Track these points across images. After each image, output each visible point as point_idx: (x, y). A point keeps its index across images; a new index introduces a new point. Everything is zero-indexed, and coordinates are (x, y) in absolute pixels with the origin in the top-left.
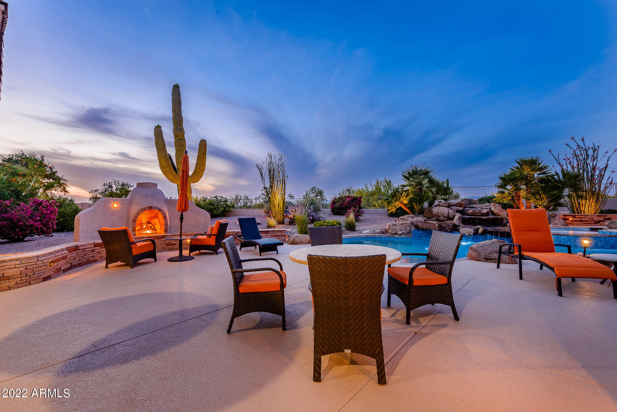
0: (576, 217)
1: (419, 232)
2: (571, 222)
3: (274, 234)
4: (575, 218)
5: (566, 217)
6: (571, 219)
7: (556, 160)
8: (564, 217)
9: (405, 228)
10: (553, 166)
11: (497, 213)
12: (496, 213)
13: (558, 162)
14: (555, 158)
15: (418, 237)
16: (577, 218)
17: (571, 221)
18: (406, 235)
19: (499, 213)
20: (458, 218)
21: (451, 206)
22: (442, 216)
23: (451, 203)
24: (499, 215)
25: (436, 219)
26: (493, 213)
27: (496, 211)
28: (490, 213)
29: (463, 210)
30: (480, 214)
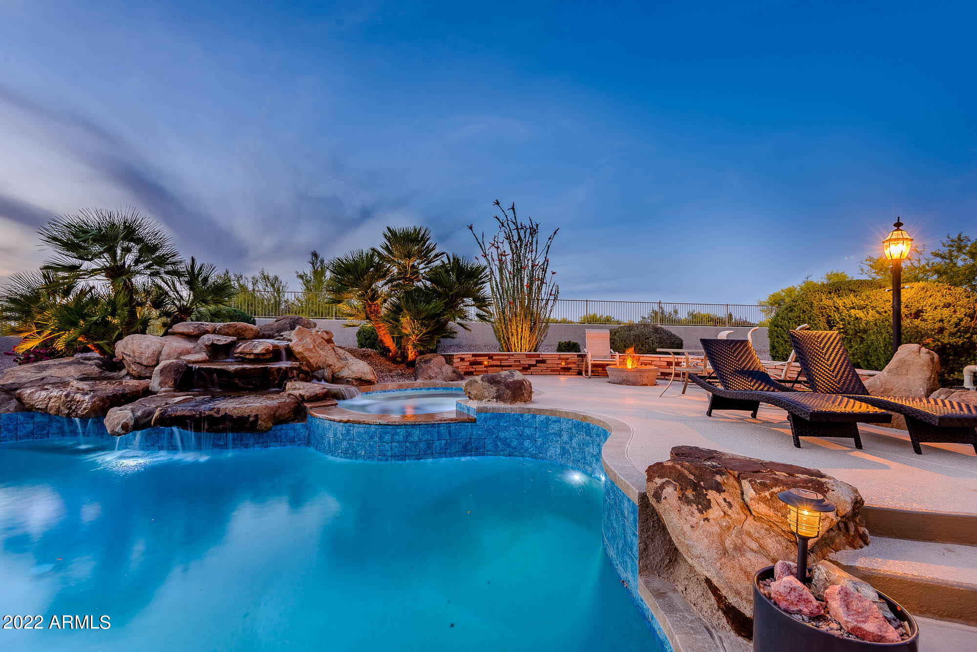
1: (31, 417)
5: (477, 358)
6: (485, 363)
8: (474, 358)
10: (476, 258)
11: (302, 353)
12: (299, 353)
13: (482, 250)
14: (479, 243)
17: (486, 367)
19: (306, 354)
20: (162, 371)
21: (207, 332)
22: (135, 363)
23: (208, 325)
24: (304, 358)
25: (128, 374)
26: (290, 354)
27: (298, 349)
28: (284, 352)
29: (233, 345)
30: (252, 357)
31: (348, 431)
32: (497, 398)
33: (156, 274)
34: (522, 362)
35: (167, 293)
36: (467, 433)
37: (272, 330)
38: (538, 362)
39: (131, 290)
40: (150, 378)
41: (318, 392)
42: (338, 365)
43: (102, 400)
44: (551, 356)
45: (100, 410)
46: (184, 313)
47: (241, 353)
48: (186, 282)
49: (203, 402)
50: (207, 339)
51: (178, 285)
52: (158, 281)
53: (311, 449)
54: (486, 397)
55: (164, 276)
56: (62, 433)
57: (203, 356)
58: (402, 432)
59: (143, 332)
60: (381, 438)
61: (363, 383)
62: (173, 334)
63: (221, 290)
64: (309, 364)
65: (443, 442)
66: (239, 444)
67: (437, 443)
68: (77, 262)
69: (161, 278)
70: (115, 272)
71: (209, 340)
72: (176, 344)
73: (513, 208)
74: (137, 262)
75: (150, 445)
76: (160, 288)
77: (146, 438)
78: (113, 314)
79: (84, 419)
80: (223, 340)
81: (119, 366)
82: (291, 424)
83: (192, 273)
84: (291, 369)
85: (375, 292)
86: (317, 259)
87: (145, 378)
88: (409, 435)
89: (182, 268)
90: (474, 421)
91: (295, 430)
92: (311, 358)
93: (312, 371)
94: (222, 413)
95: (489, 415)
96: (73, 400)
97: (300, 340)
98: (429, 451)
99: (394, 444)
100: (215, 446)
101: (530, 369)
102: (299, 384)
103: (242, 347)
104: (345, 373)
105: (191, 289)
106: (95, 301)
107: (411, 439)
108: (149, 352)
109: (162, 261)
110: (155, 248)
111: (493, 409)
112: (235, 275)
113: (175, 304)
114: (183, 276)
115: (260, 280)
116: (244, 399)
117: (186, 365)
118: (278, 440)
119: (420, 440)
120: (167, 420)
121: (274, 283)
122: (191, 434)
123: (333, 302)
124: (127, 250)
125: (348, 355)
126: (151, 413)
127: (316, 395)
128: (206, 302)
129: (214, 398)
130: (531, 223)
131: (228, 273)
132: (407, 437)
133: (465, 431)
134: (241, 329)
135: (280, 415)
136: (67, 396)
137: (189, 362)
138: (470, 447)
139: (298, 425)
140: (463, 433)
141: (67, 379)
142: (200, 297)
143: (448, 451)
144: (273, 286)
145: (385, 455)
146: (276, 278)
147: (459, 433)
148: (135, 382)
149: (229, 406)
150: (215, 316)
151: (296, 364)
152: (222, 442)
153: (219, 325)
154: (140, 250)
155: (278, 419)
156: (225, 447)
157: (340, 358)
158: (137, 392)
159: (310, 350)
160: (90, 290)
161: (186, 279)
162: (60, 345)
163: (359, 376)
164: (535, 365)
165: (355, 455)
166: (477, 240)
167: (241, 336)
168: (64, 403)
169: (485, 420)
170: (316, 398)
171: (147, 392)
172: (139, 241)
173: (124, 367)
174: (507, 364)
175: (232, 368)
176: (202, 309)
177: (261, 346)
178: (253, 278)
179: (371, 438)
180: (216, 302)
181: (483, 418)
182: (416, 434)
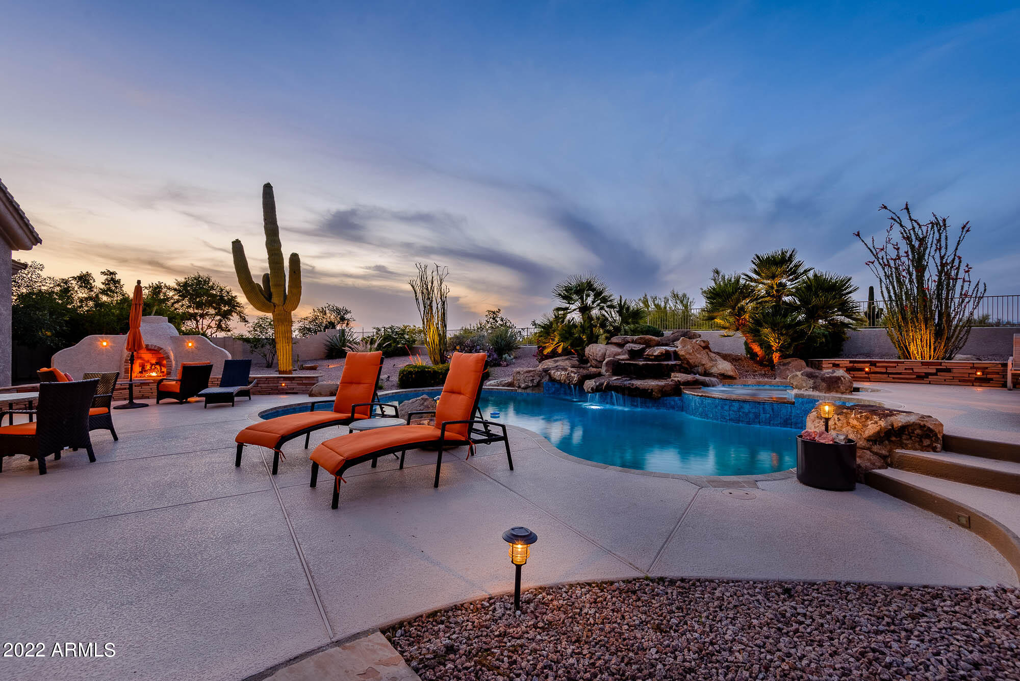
0: (877, 364)
1: (554, 385)
2: (867, 375)
3: (301, 382)
4: (876, 366)
5: (855, 365)
6: (867, 369)
7: (871, 251)
8: (852, 365)
9: (531, 378)
11: (684, 356)
12: (682, 356)
14: (869, 249)
15: (554, 393)
16: (879, 367)
17: (867, 373)
18: (533, 390)
19: (687, 356)
20: (607, 363)
21: (628, 342)
22: (594, 359)
23: (629, 338)
24: (685, 359)
25: (591, 366)
26: (676, 355)
27: (682, 353)
28: (672, 354)
29: (643, 350)
30: (653, 357)
31: (702, 401)
32: (813, 388)
33: (602, 308)
34: (915, 371)
35: (608, 319)
36: (787, 411)
37: (669, 340)
38: (938, 370)
39: (590, 318)
40: (601, 368)
41: (689, 380)
42: (709, 364)
43: (582, 376)
44: (958, 365)
45: (581, 382)
46: (617, 330)
47: (647, 355)
48: (617, 312)
49: (626, 380)
50: (629, 346)
51: (613, 313)
52: (604, 312)
53: (684, 413)
54: (804, 387)
55: (606, 309)
56: (565, 394)
57: (626, 356)
58: (736, 405)
59: (596, 342)
60: (722, 408)
61: (725, 378)
62: (611, 343)
63: (636, 315)
64: (688, 363)
65: (768, 415)
66: (643, 404)
67: (763, 416)
68: (568, 305)
69: (605, 311)
70: (584, 309)
71: (630, 347)
72: (614, 349)
73: (907, 208)
74: (593, 302)
75: (602, 401)
76: (604, 316)
77: (601, 397)
78: (583, 332)
79: (575, 385)
80: (637, 347)
81: (587, 361)
82: (672, 398)
83: (620, 305)
84: (675, 365)
85: (742, 309)
86: (719, 276)
87: (598, 368)
88: (742, 407)
89: (615, 303)
90: (793, 403)
91: (674, 401)
92: (691, 359)
93: (691, 368)
94: (634, 386)
95: (805, 400)
96: (571, 376)
97: (683, 347)
98: (756, 419)
99: (731, 412)
100: (632, 405)
101: (928, 378)
102: (678, 375)
103: (648, 351)
104: (714, 370)
105: (620, 315)
106: (575, 326)
107: (742, 410)
108: (600, 354)
109: (604, 300)
110: (601, 293)
111: (809, 395)
112: (652, 297)
113: (612, 325)
114: (615, 308)
115: (670, 298)
116: (647, 381)
117: (618, 361)
118: (664, 405)
119: (749, 412)
120: (610, 388)
121: (683, 299)
122: (620, 396)
123: (709, 319)
124: (588, 296)
125: (718, 357)
126: (603, 384)
127: (688, 381)
128: (628, 323)
129: (631, 379)
130: (936, 218)
131: (646, 296)
132: (740, 408)
133: (785, 411)
134: (647, 340)
135: (665, 390)
136: (568, 374)
137: (619, 360)
138: (789, 421)
139: (677, 398)
140: (784, 411)
141: (566, 367)
142: (625, 321)
143: (772, 422)
144: (682, 302)
145: (725, 419)
146: (684, 296)
147: (780, 411)
148: (594, 370)
149: (638, 383)
150: (634, 332)
151: (679, 362)
152: (636, 404)
153: (636, 337)
154: (594, 295)
155: (665, 393)
156: (636, 406)
157: (711, 360)
158: (596, 374)
159: (690, 354)
160: (573, 319)
161: (617, 309)
162: (560, 350)
163: (722, 372)
164: (935, 374)
165: (707, 416)
166: (866, 245)
167: (649, 344)
168: (567, 377)
169: (803, 403)
170: (688, 384)
171: (599, 375)
172: (593, 290)
173: (589, 362)
174: (894, 371)
175: (641, 363)
176: (627, 328)
177: (658, 351)
178: (665, 298)
179: (716, 407)
180: (634, 323)
181: (800, 401)
182: (747, 407)
